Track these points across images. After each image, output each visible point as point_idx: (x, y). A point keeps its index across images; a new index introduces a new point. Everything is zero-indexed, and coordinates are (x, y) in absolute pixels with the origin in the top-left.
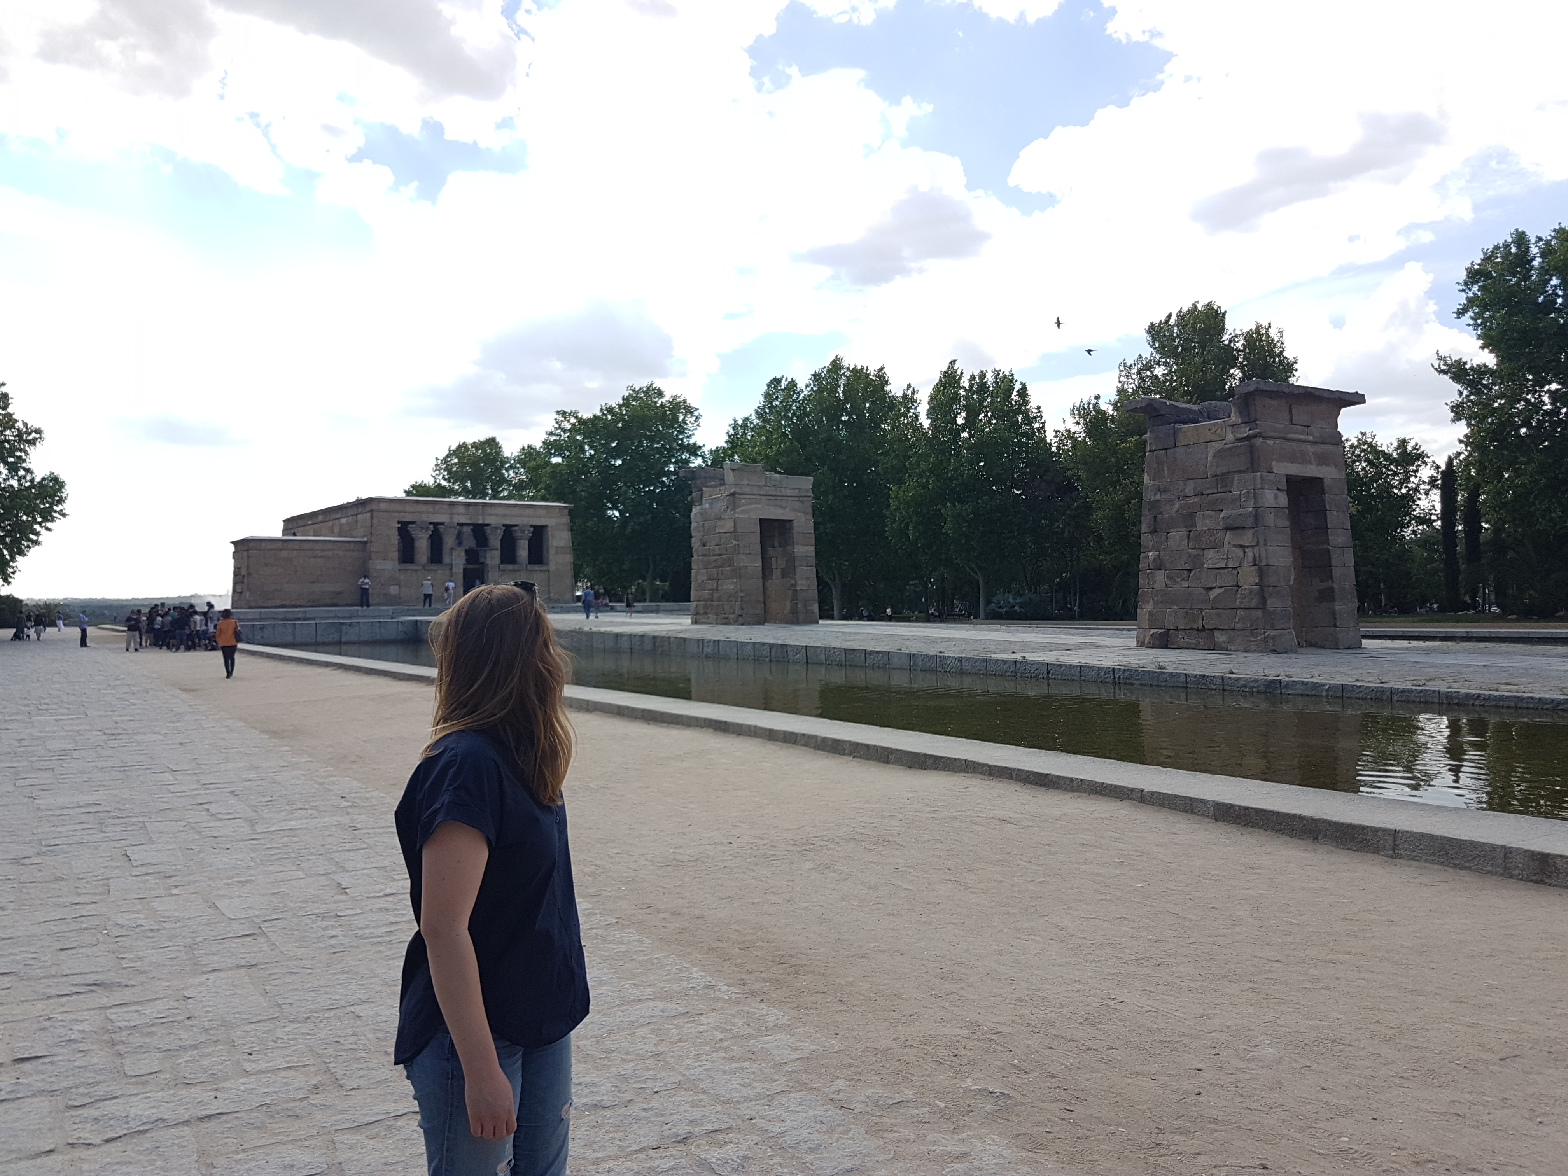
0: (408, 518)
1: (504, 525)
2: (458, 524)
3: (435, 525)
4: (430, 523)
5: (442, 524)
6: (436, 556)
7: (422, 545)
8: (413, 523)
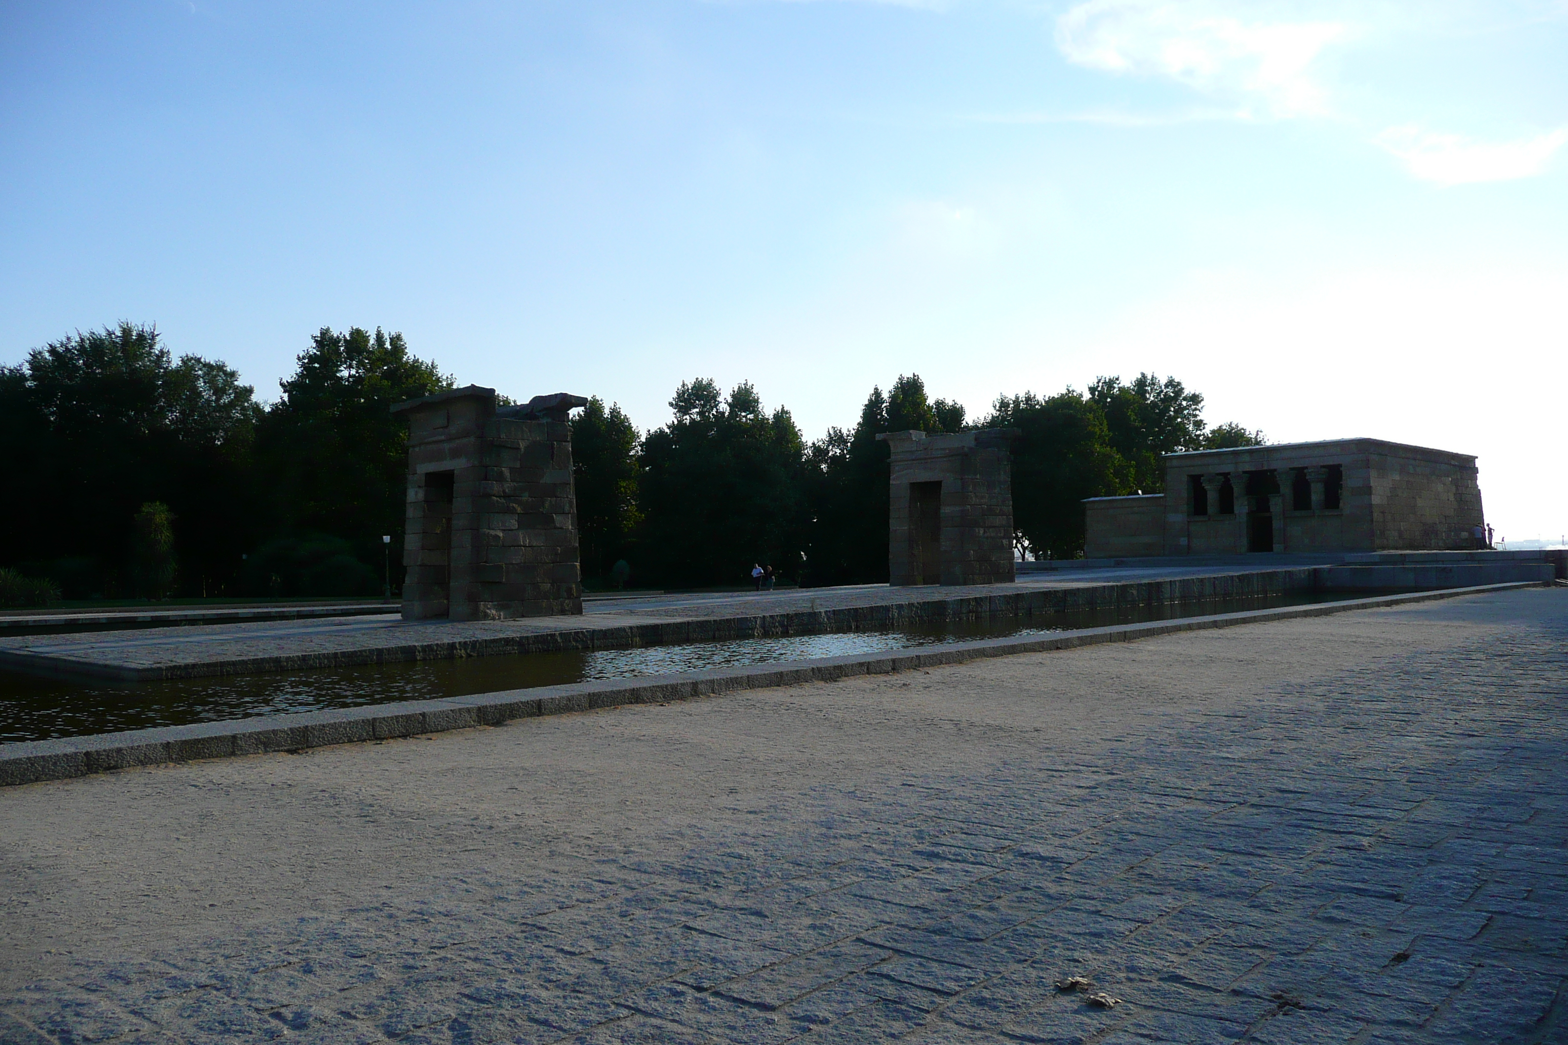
0: (1196, 471)
1: (1292, 469)
2: (1244, 472)
3: (1225, 475)
4: (1218, 474)
5: (1229, 474)
6: (1226, 507)
7: (1212, 496)
8: (1202, 476)
